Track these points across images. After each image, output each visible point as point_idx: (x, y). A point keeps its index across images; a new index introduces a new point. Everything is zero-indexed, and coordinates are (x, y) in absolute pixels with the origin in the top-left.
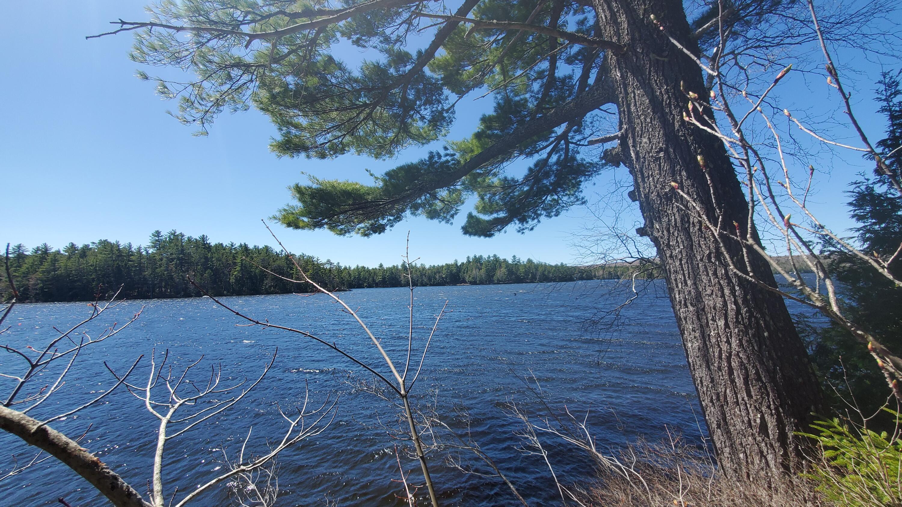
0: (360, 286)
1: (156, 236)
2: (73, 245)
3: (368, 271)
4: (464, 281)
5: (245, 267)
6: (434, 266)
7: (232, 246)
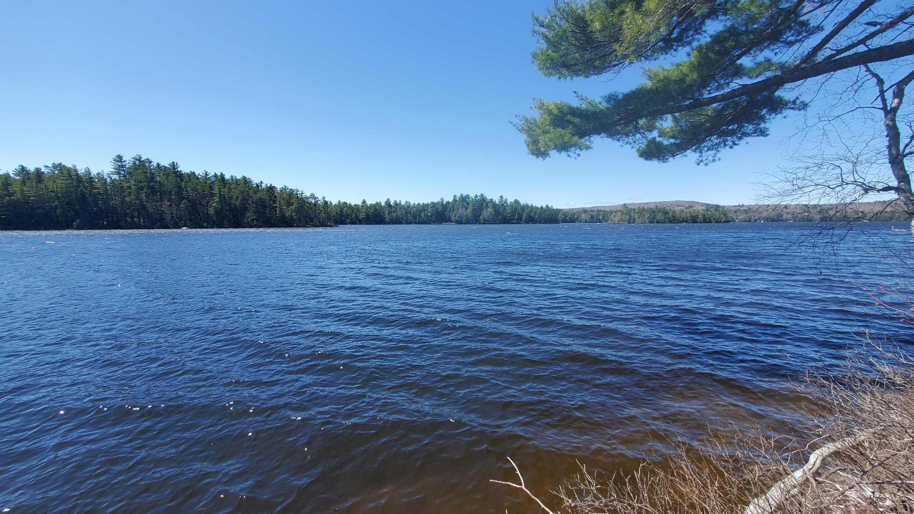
0: (343, 222)
1: (118, 161)
2: (23, 169)
3: (350, 207)
4: (449, 220)
5: (224, 198)
6: (419, 204)
7: (206, 175)
